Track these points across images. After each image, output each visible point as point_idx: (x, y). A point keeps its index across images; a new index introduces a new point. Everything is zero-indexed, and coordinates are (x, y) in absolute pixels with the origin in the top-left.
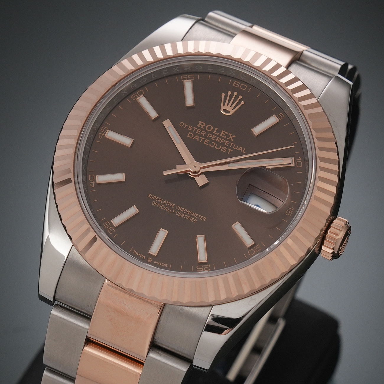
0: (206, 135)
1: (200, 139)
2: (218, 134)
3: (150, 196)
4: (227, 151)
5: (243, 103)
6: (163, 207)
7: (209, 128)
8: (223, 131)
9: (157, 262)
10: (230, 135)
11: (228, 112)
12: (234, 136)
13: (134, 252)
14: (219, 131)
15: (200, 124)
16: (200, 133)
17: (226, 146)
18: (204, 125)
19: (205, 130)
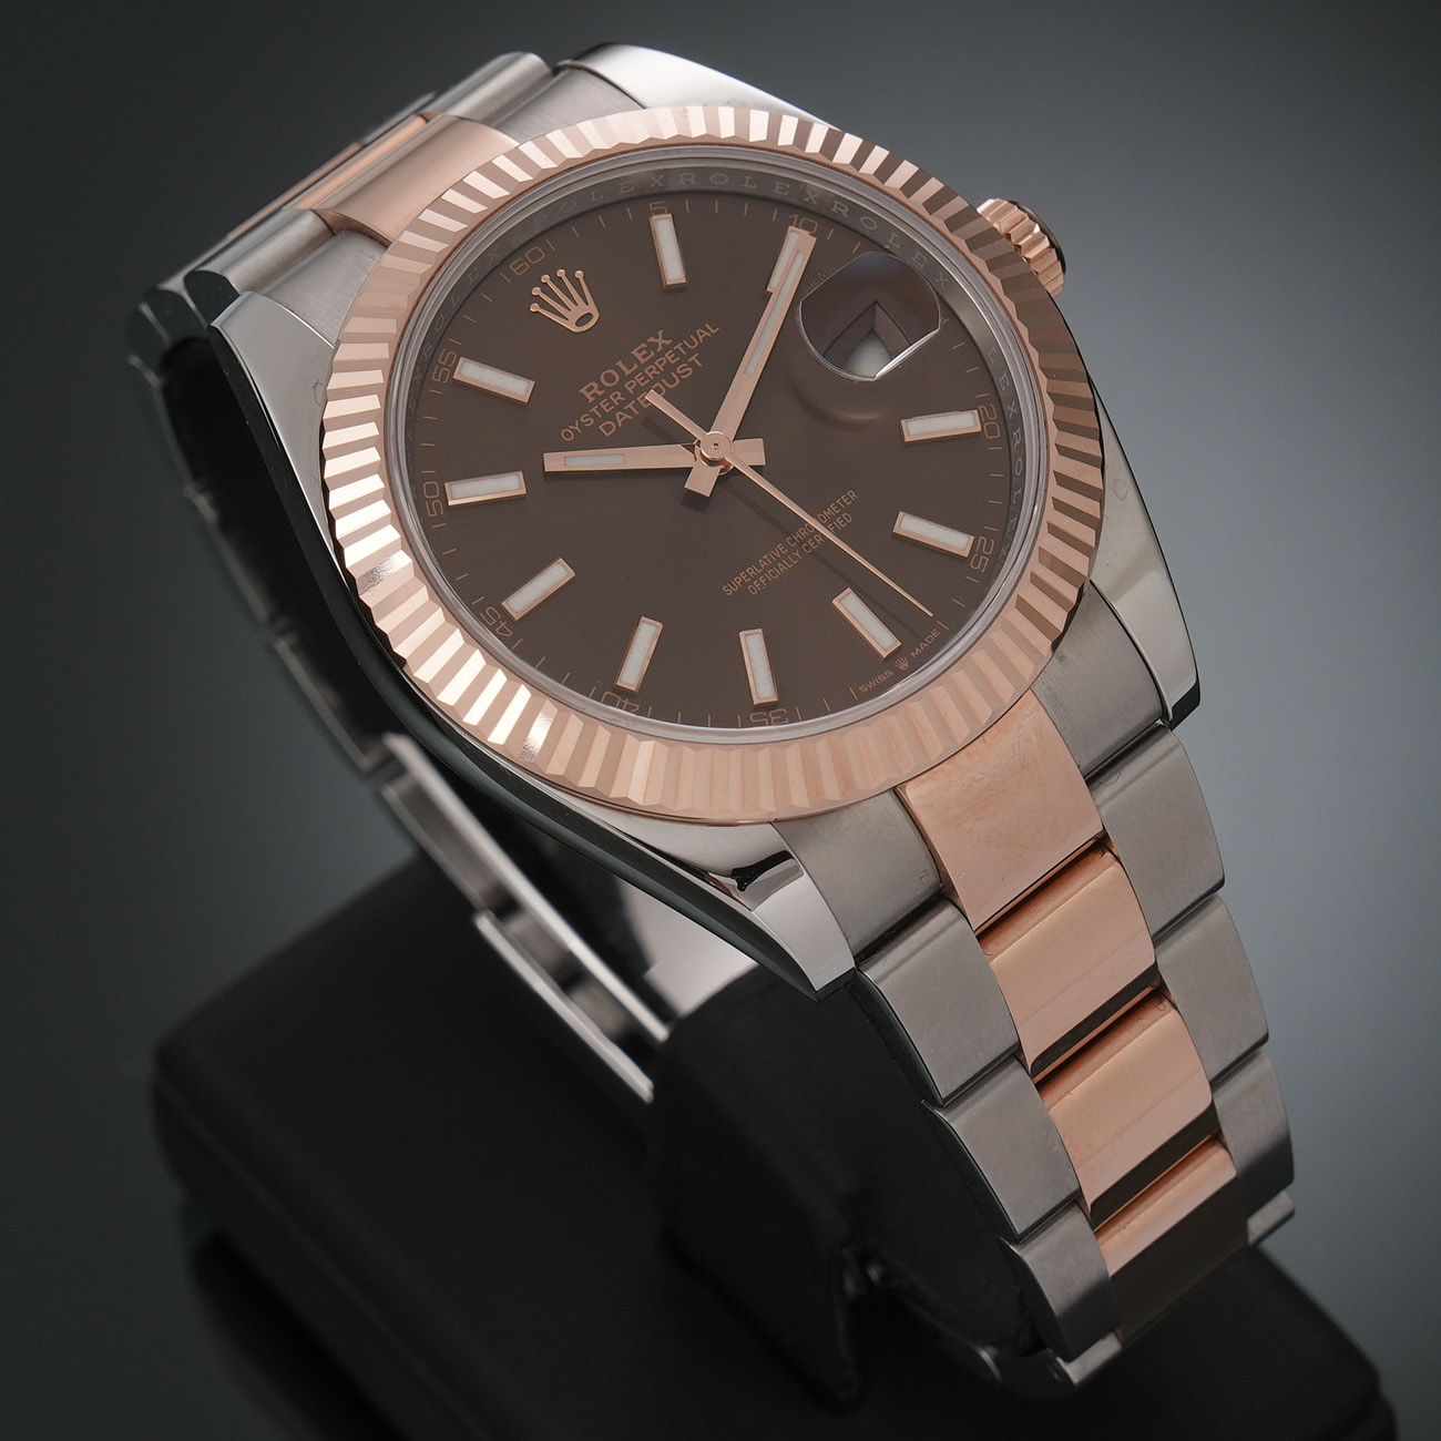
0: (625, 393)
1: (629, 412)
2: (636, 366)
3: (728, 590)
4: (692, 364)
5: (579, 274)
6: (774, 574)
7: (610, 378)
8: (634, 352)
9: (917, 649)
10: (651, 339)
11: (588, 316)
12: (660, 333)
13: (863, 689)
14: (631, 360)
15: (588, 395)
16: (612, 403)
17: (678, 364)
18: (595, 385)
19: (609, 391)
